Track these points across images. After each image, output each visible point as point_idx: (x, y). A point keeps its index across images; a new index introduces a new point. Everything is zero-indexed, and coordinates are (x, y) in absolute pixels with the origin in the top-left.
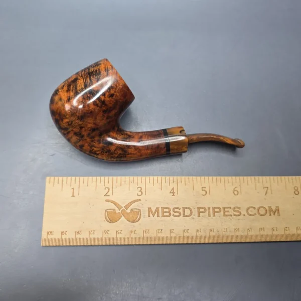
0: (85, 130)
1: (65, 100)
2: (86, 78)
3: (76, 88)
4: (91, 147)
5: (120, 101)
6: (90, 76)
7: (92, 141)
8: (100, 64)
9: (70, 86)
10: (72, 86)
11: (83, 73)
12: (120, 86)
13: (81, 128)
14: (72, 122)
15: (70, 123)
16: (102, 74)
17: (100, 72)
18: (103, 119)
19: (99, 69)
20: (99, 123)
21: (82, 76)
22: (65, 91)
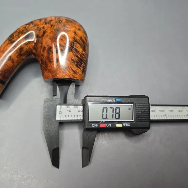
0: (48, 27)
1: (77, 31)
2: (81, 55)
3: (79, 44)
4: (35, 24)
5: (49, 65)
6: (80, 59)
7: (38, 28)
8: (82, 73)
9: (83, 42)
10: (82, 43)
11: (85, 58)
12: (58, 72)
13: (52, 26)
14: (60, 23)
15: (60, 22)
16: (76, 67)
17: (77, 67)
18: (46, 43)
19: (80, 68)
20: (45, 40)
21: (84, 55)
22: (82, 37)
